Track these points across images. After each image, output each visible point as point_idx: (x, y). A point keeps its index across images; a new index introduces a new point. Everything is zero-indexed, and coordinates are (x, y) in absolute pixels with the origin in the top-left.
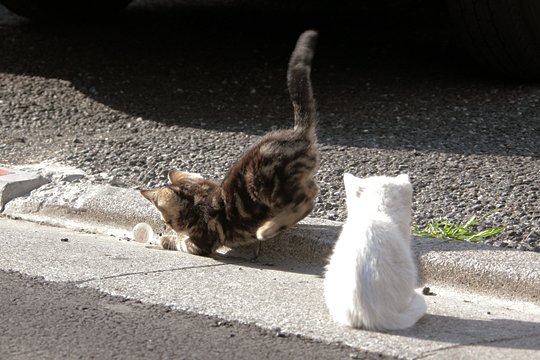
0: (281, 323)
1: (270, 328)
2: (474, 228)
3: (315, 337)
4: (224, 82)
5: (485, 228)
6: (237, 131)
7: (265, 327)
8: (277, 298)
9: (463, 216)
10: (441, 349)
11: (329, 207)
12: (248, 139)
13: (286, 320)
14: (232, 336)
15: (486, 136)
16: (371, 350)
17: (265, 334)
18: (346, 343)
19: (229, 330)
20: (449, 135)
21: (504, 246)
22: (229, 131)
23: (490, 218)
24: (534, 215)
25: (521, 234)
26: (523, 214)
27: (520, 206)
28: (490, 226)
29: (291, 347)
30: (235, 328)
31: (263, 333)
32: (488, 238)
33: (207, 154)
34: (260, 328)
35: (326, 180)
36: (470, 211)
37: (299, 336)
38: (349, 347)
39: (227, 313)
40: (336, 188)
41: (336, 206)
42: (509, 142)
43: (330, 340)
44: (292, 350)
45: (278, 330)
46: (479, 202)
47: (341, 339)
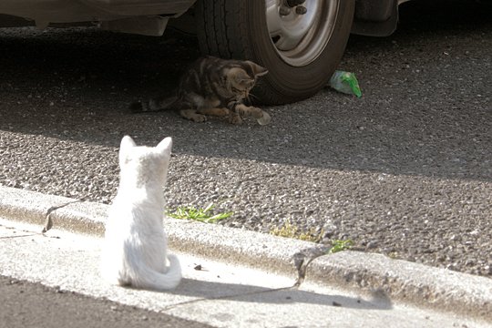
0: (61, 283)
1: (52, 286)
2: (211, 212)
3: (86, 293)
4: (30, 96)
5: (219, 213)
6: (37, 134)
7: (48, 285)
8: (59, 263)
9: (204, 203)
10: (181, 304)
11: (104, 194)
12: (45, 141)
13: (64, 280)
14: (22, 292)
15: (224, 144)
16: (128, 304)
17: (48, 291)
18: (110, 298)
19: (20, 287)
20: (197, 142)
21: (232, 226)
22: (32, 133)
23: (223, 205)
24: (255, 204)
25: (245, 217)
26: (248, 203)
27: (246, 196)
28: (223, 211)
29: (67, 301)
30: (24, 286)
31: (46, 289)
32: (221, 220)
33: (12, 151)
34: (44, 286)
35: (103, 173)
36: (209, 200)
37: (74, 293)
38: (111, 302)
39: (19, 273)
40: (110, 180)
41: (110, 193)
42: (241, 149)
43: (97, 296)
44: (67, 304)
45: (58, 287)
46: (216, 193)
47: (106, 295)
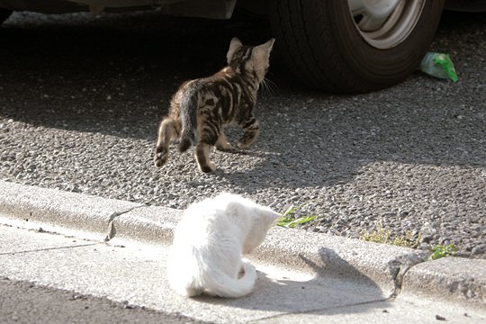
0: (129, 297)
1: (119, 300)
2: (292, 215)
3: (157, 308)
4: (84, 90)
5: (301, 216)
6: (95, 132)
7: (115, 300)
8: (126, 275)
9: (283, 205)
10: (263, 319)
11: (172, 197)
12: (104, 139)
13: (132, 294)
14: (87, 308)
15: (303, 139)
16: (204, 320)
17: (115, 306)
18: (184, 314)
19: (84, 302)
20: (272, 137)
21: (317, 230)
22: (88, 131)
23: (305, 207)
24: (341, 206)
25: (330, 221)
26: (333, 204)
27: (330, 197)
28: (305, 214)
29: (137, 317)
30: (89, 302)
31: (113, 305)
32: (303, 224)
33: (68, 151)
34: (110, 301)
35: (169, 174)
36: (289, 202)
37: (143, 308)
38: (186, 317)
39: (82, 287)
40: (177, 181)
41: (178, 196)
42: (322, 144)
43: (169, 311)
44: (137, 320)
45: (126, 302)
46: (297, 194)
47: (179, 311)
